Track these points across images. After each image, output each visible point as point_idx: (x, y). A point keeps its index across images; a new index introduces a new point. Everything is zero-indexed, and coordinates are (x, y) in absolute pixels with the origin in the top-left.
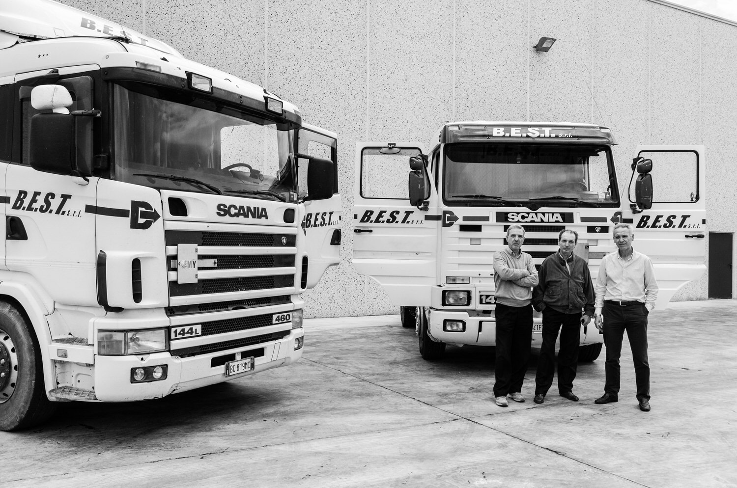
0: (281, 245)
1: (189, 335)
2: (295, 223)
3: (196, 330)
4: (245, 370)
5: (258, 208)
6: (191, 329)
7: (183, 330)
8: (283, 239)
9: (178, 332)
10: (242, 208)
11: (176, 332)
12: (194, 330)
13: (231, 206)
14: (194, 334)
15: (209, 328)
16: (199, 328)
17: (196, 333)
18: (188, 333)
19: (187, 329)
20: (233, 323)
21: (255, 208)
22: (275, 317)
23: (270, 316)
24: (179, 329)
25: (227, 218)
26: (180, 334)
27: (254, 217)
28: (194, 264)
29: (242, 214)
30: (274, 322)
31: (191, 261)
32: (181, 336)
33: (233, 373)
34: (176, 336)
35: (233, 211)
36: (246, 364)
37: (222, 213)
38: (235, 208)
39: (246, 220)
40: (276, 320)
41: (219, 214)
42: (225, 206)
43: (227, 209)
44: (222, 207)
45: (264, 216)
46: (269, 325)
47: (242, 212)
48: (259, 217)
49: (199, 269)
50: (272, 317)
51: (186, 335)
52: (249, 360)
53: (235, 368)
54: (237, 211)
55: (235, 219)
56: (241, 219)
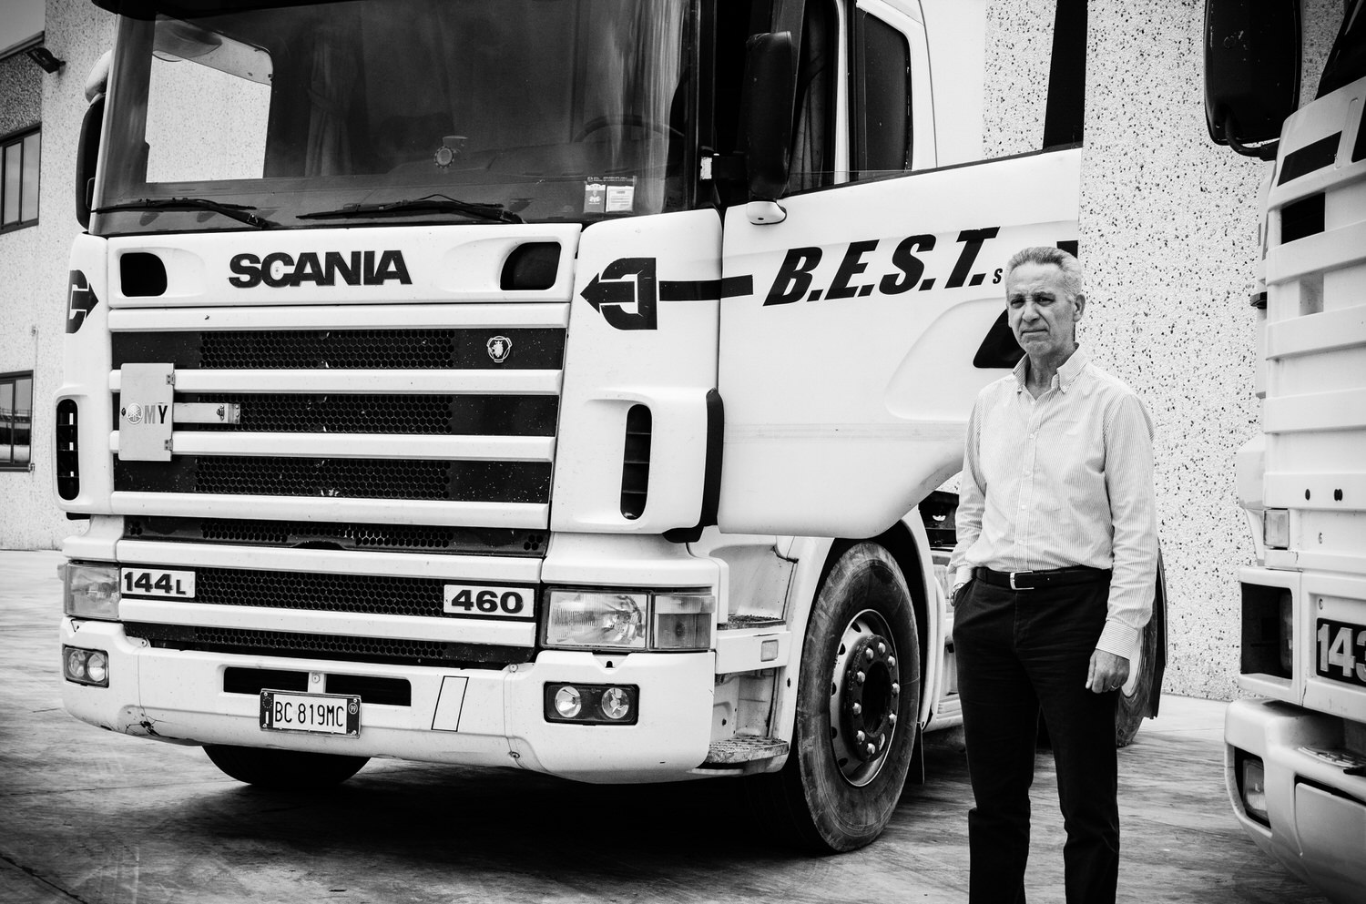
0: (487, 363)
1: (161, 593)
2: (559, 289)
3: (178, 582)
4: (324, 728)
5: (370, 255)
6: (167, 577)
7: (146, 576)
8: (493, 344)
9: (135, 579)
10: (310, 258)
11: (129, 577)
12: (173, 583)
13: (273, 258)
14: (173, 593)
15: (214, 585)
16: (188, 582)
17: (178, 592)
18: (158, 586)
19: (156, 575)
20: (292, 583)
21: (356, 255)
22: (451, 592)
23: (437, 585)
24: (137, 573)
25: (262, 291)
26: (138, 585)
27: (352, 278)
28: (163, 415)
29: (308, 277)
30: (448, 608)
31: (153, 407)
32: (142, 591)
33: (282, 725)
34: (129, 588)
35: (278, 270)
36: (331, 711)
37: (245, 278)
38: (286, 259)
39: (325, 293)
40: (456, 602)
41: (236, 282)
42: (254, 259)
43: (259, 266)
44: (245, 263)
45: (392, 276)
46: (430, 614)
47: (308, 270)
48: (375, 279)
49: (178, 427)
50: (442, 591)
51: (155, 592)
52: (343, 703)
53: (292, 713)
54: (291, 270)
55: (288, 293)
56: (308, 289)
